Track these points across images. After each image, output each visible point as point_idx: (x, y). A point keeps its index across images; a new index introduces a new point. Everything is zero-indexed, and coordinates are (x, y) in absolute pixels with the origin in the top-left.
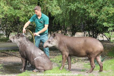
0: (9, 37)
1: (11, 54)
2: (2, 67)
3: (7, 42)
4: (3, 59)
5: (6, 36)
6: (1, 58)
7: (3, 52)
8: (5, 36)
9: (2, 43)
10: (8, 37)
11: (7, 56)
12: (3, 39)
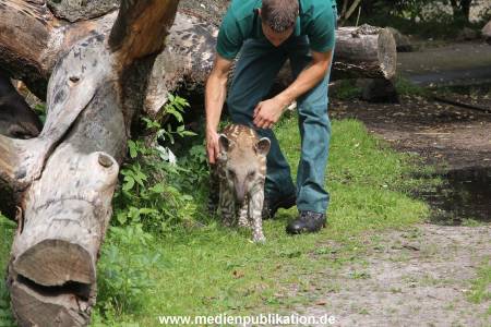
0: (471, 8)
1: (482, 106)
2: (438, 181)
3: (460, 42)
4: (442, 136)
5: (454, 4)
6: (432, 133)
7: (436, 99)
8: (445, 4)
9: (427, 46)
10: (466, 11)
11: (465, 120)
12: (433, 22)
